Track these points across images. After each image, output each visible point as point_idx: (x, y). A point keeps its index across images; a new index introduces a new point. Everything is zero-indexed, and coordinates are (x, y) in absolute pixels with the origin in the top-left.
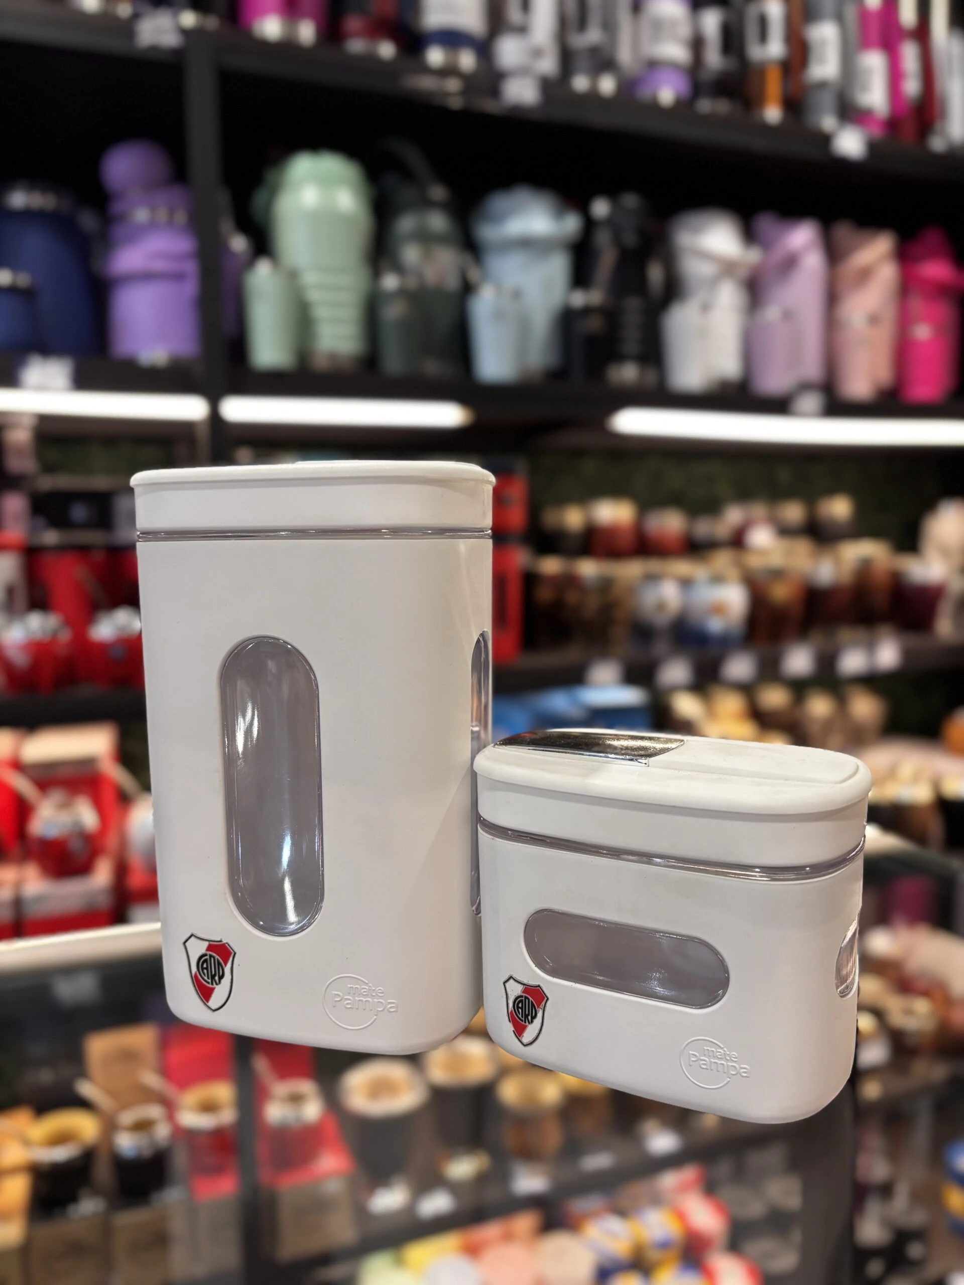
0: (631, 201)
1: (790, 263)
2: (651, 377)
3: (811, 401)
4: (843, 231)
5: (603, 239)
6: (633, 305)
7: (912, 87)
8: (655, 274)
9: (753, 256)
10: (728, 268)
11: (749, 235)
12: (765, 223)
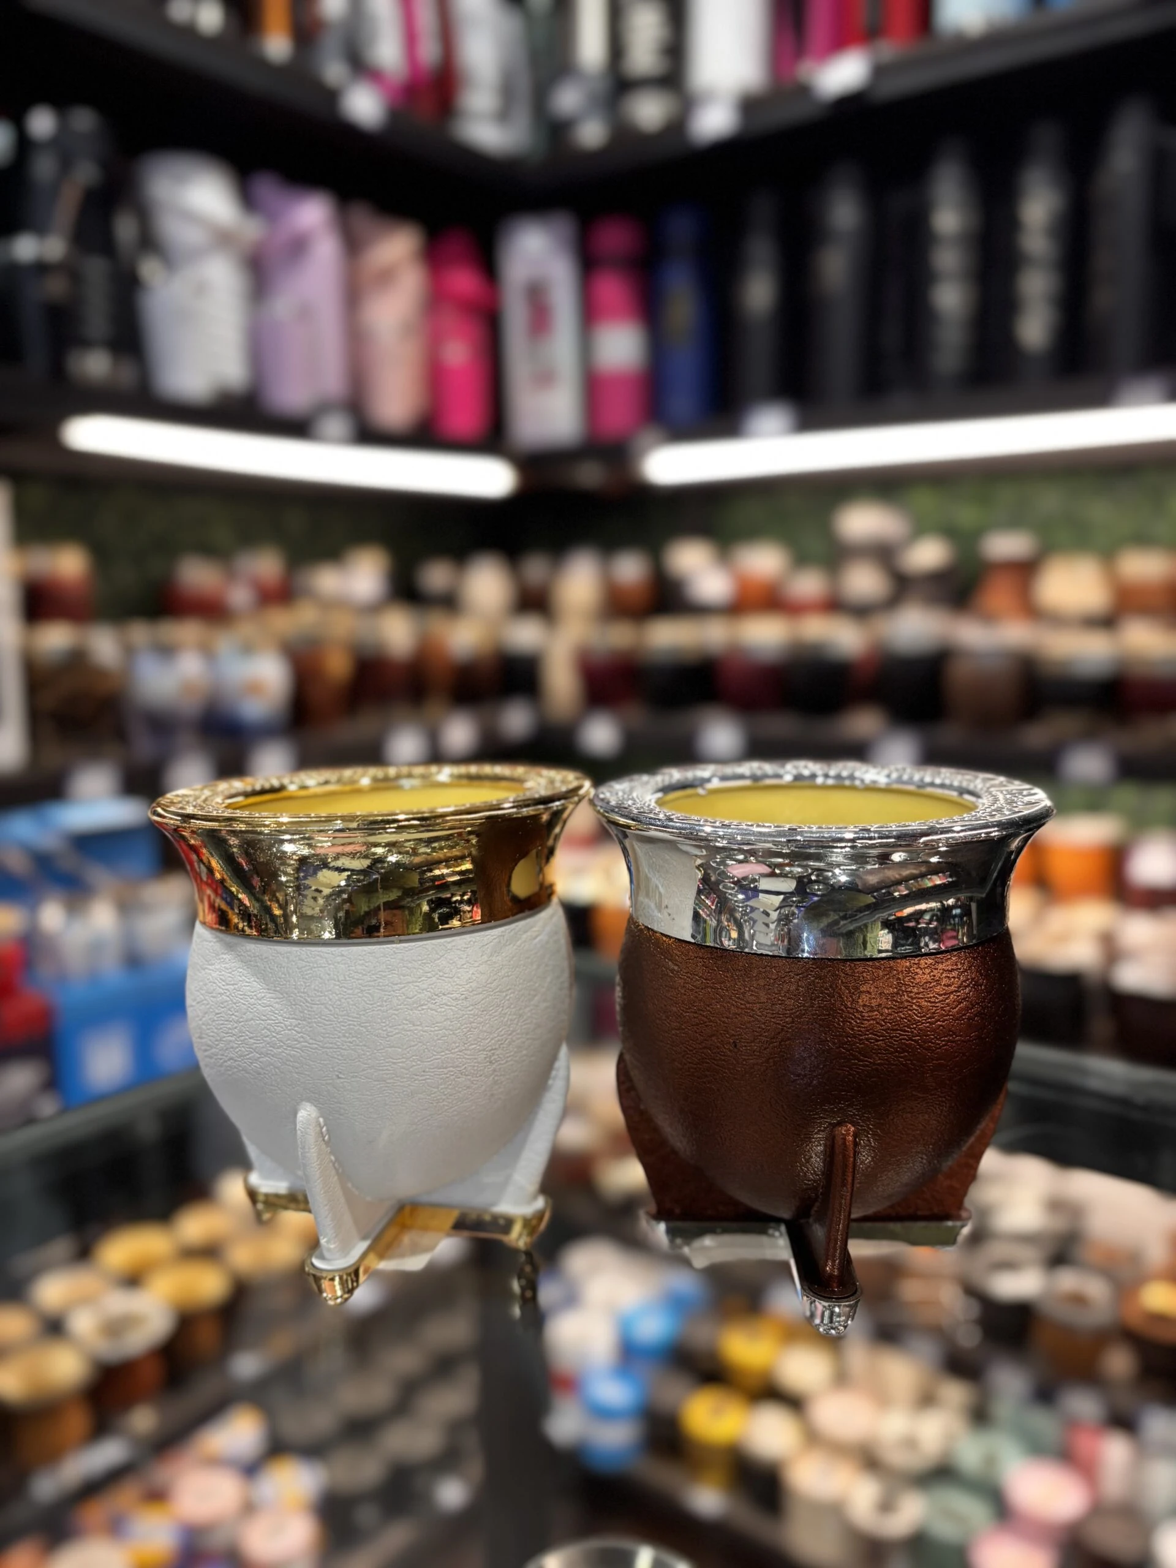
0: (84, 120)
1: (298, 247)
2: (127, 375)
3: (336, 424)
4: (362, 217)
5: (44, 167)
6: (96, 269)
7: (429, 52)
8: (125, 229)
9: (251, 229)
10: (223, 239)
11: (247, 199)
12: (266, 187)
